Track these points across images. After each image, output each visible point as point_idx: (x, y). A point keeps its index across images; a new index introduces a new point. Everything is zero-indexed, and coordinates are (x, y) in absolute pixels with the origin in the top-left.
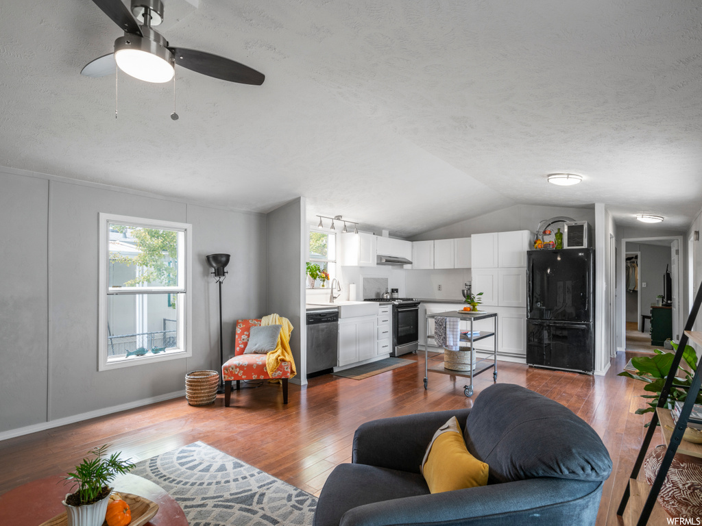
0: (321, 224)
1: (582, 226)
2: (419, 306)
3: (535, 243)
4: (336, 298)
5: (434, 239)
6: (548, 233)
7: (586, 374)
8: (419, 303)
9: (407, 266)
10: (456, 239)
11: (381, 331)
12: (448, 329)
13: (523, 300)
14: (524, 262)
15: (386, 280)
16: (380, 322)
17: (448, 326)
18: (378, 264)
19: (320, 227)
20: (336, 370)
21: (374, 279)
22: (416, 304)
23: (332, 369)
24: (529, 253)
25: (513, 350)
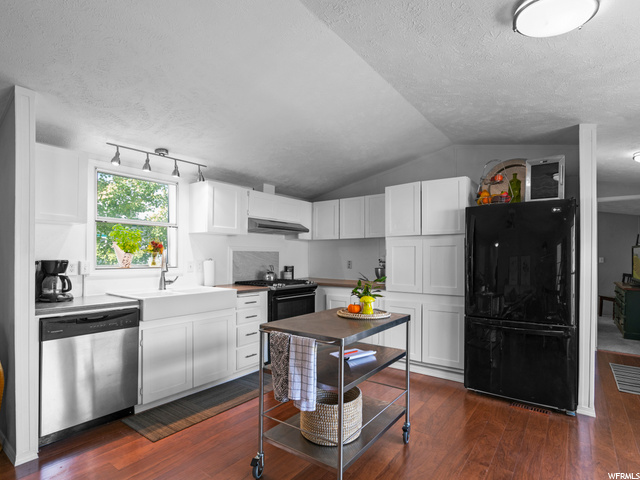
0: (116, 158)
1: (556, 165)
2: (316, 291)
3: (479, 196)
4: (171, 282)
5: (339, 198)
6: (499, 179)
7: (565, 413)
8: (316, 287)
9: (302, 236)
10: (367, 197)
11: (242, 333)
12: (292, 362)
13: (459, 285)
14: (461, 226)
15: (277, 254)
16: (242, 319)
17: (292, 355)
18: (249, 231)
19: (116, 164)
20: (138, 410)
21: (254, 253)
22: (312, 289)
23: (132, 409)
24: (470, 212)
25: (445, 361)
